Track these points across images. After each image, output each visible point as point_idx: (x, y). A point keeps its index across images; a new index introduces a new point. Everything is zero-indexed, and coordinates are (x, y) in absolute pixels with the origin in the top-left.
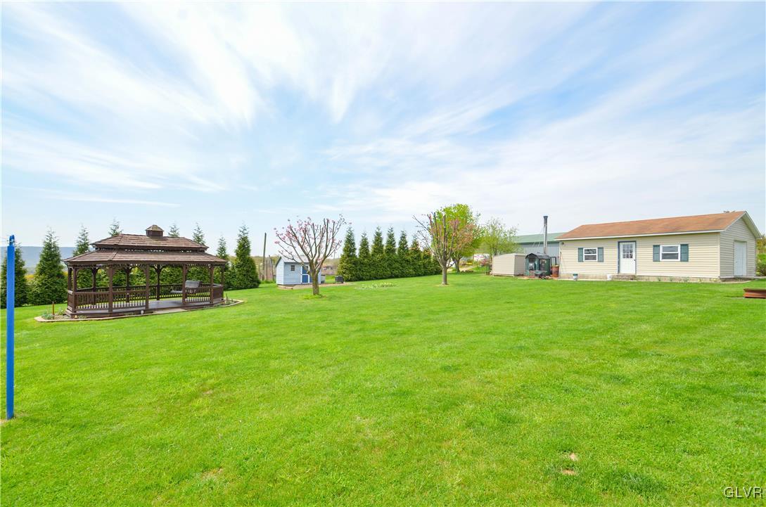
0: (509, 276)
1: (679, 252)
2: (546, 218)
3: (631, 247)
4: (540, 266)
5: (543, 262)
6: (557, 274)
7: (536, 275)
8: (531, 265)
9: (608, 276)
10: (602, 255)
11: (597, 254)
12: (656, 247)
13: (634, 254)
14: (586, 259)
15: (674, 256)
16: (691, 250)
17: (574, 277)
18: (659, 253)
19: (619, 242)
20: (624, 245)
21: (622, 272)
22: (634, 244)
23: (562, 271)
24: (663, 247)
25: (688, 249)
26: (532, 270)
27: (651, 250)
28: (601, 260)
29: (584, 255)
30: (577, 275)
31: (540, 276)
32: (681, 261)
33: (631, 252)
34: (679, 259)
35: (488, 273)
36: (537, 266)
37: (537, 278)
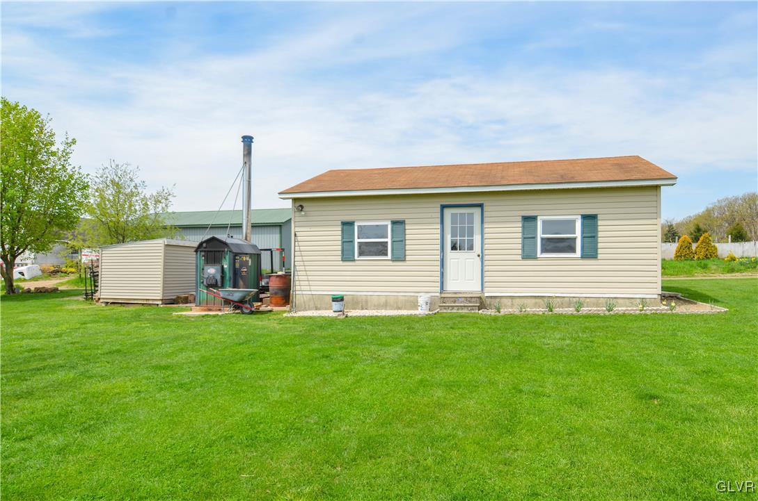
0: (146, 304)
1: (578, 234)
2: (248, 141)
3: (471, 221)
4: (236, 272)
5: (244, 264)
6: (285, 295)
7: (227, 302)
8: (212, 271)
9: (422, 300)
10: (400, 242)
11: (389, 240)
12: (529, 220)
13: (477, 239)
14: (361, 254)
15: (567, 245)
16: (605, 229)
17: (336, 306)
18: (534, 238)
19: (443, 207)
20: (454, 216)
21: (451, 286)
22: (477, 211)
23: (301, 289)
24: (544, 222)
25: (596, 226)
26: (215, 286)
27: (516, 229)
28: (400, 257)
29: (357, 241)
30: (341, 299)
31: (238, 305)
32: (583, 257)
33: (471, 234)
34: (578, 253)
35: (89, 296)
36: (228, 274)
37: (228, 311)
